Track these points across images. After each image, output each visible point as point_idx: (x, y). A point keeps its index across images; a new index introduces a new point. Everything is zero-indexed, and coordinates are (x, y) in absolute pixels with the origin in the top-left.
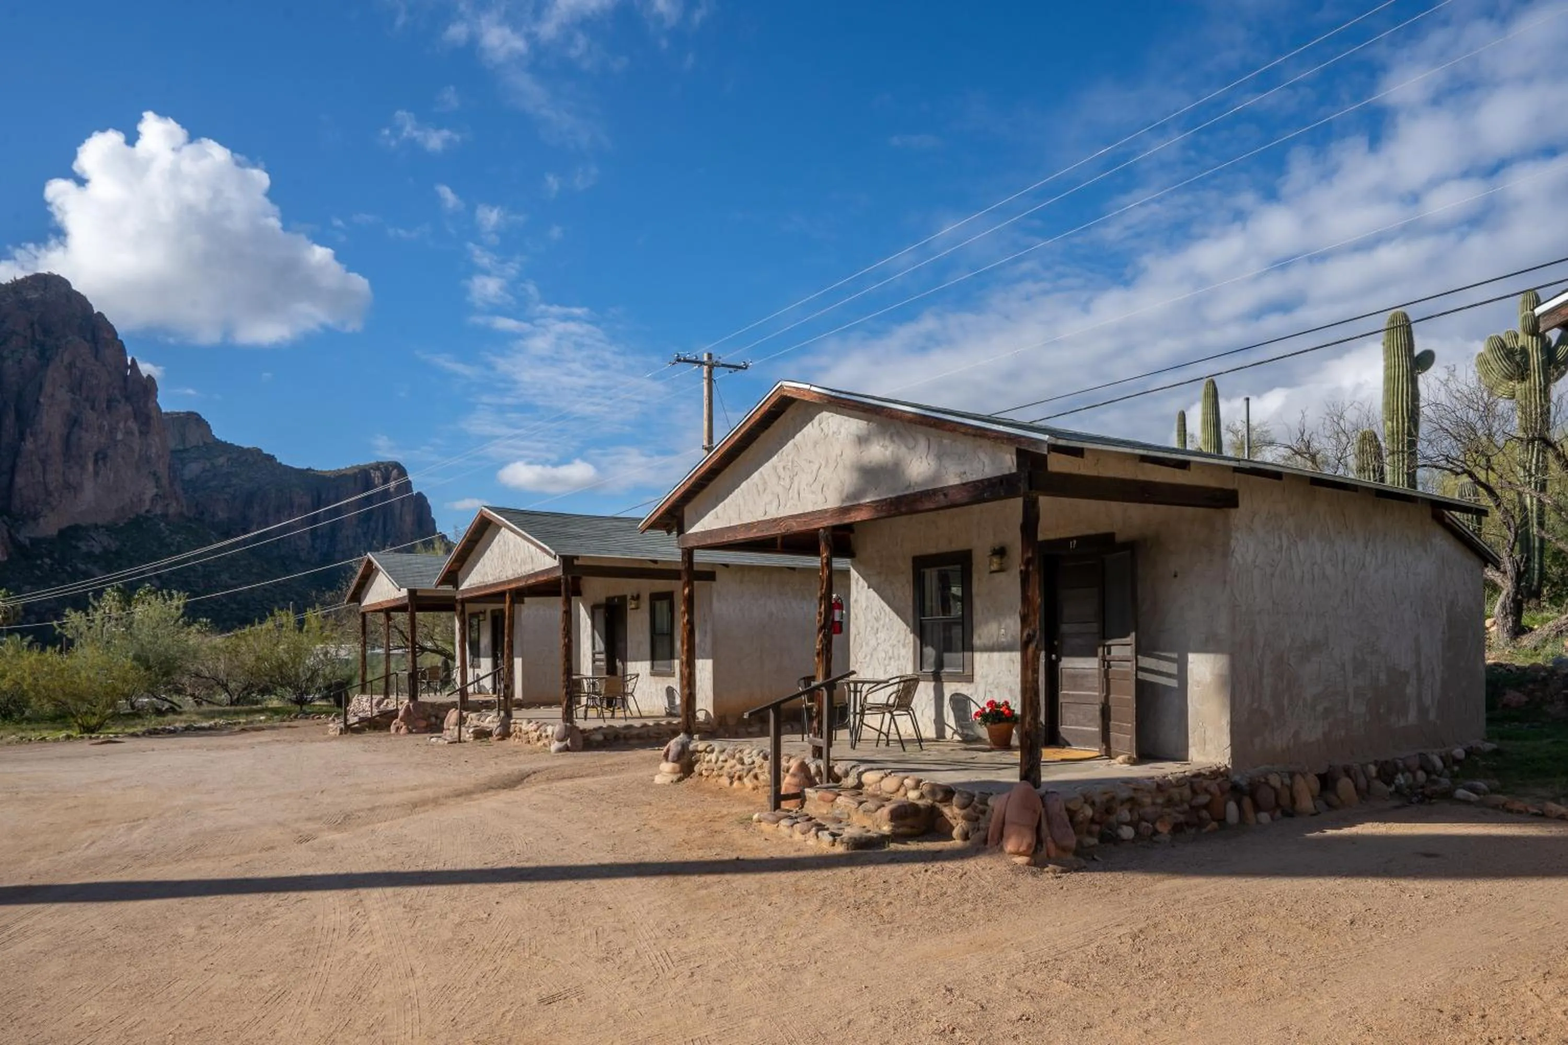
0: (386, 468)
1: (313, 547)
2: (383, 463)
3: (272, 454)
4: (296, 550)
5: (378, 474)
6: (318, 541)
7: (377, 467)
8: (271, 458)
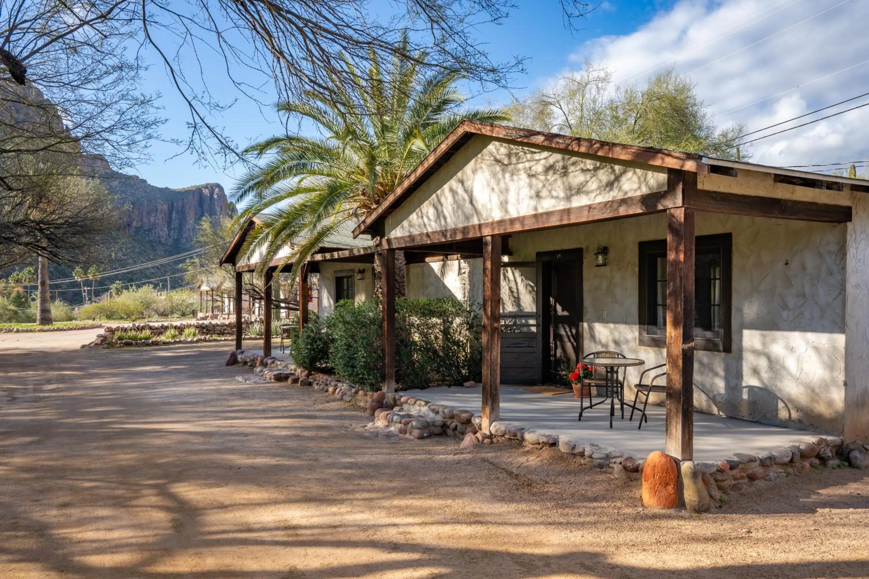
0: (212, 187)
1: (169, 235)
2: (210, 184)
3: (144, 179)
4: (159, 237)
5: (207, 191)
6: (172, 232)
7: (206, 186)
8: (144, 181)
